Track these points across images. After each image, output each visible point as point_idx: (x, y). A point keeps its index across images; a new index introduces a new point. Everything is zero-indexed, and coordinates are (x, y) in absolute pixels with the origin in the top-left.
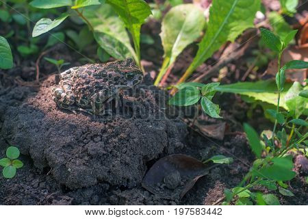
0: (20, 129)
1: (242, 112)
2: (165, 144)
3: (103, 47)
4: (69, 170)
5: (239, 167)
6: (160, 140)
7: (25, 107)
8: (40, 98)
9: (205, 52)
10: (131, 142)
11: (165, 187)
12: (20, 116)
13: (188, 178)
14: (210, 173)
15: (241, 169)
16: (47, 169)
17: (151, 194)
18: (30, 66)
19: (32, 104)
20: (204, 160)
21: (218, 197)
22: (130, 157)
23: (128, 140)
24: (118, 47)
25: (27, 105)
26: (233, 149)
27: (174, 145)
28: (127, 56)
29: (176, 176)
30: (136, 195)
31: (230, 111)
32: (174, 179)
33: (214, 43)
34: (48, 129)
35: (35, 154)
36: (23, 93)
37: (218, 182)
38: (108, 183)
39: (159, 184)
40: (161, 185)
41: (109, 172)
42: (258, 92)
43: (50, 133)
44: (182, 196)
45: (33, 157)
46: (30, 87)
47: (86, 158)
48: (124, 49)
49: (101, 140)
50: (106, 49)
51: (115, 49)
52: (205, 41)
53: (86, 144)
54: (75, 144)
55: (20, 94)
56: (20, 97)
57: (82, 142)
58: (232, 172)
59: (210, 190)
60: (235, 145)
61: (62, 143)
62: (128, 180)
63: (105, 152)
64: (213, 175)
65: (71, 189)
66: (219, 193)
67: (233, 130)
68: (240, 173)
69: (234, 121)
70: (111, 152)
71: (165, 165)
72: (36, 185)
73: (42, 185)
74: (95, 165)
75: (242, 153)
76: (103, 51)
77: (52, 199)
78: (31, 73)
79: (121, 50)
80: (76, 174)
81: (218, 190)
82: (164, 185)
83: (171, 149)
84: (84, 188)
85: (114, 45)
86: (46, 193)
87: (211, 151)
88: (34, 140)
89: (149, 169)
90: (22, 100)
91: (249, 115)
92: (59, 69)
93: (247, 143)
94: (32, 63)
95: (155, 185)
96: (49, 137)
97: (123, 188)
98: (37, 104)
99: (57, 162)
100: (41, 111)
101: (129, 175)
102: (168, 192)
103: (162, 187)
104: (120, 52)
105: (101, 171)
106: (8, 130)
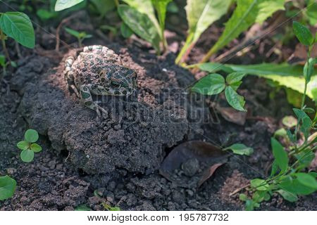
0: (39, 109)
1: (264, 93)
2: (186, 132)
3: (126, 22)
4: (88, 156)
5: (258, 156)
6: (181, 129)
7: (45, 85)
8: (60, 76)
9: (231, 32)
10: (152, 131)
11: (183, 174)
12: (40, 95)
13: (206, 165)
14: (229, 160)
15: (260, 158)
16: (65, 153)
17: (168, 181)
18: (50, 32)
19: (52, 82)
20: (224, 147)
21: (236, 187)
22: (150, 145)
23: (148, 129)
24: (141, 22)
25: (47, 83)
26: (253, 136)
27: (195, 132)
28: (151, 31)
29: (194, 165)
30: (153, 184)
31: (253, 91)
32: (192, 168)
33: (242, 23)
34: (67, 112)
35: (53, 136)
36: (42, 66)
37: (236, 171)
38: (125, 169)
39: (176, 171)
40: (179, 171)
41: (128, 160)
42: (283, 76)
43: (70, 117)
44: (200, 184)
45: (51, 139)
46: (50, 58)
47: (106, 146)
48: (148, 23)
49: (121, 128)
50: (129, 25)
51: (139, 24)
52: (232, 21)
53: (106, 131)
54: (95, 131)
55: (39, 67)
56: (39, 70)
57: (102, 129)
58: (250, 160)
59: (228, 179)
60: (256, 131)
61: (82, 129)
62: (146, 168)
63: (124, 141)
64: (231, 164)
65: (88, 173)
66: (237, 183)
67: (254, 114)
68: (259, 161)
69: (256, 103)
70: (130, 141)
71: (184, 151)
72: (53, 167)
73: (59, 167)
74: (114, 154)
75: (263, 140)
76: (127, 27)
77: (69, 185)
78: (51, 42)
79: (144, 25)
80: (94, 161)
81: (236, 180)
82: (182, 172)
83: (192, 136)
84: (101, 175)
85: (138, 20)
86: (62, 176)
87: (231, 137)
88: (53, 122)
89: (167, 155)
90: (41, 73)
91: (272, 96)
92: (80, 41)
93: (269, 130)
94: (52, 28)
95: (173, 172)
96: (68, 120)
97: (140, 176)
98: (57, 83)
99: (75, 147)
100: (61, 92)
101: (148, 164)
102: (185, 179)
103: (179, 174)
104: (143, 27)
105: (120, 159)
106: (26, 108)
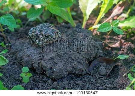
0: (26, 56)
4: (54, 70)
17: (92, 76)
62: (82, 71)
65: (56, 79)
80: (58, 71)
106: (20, 58)
